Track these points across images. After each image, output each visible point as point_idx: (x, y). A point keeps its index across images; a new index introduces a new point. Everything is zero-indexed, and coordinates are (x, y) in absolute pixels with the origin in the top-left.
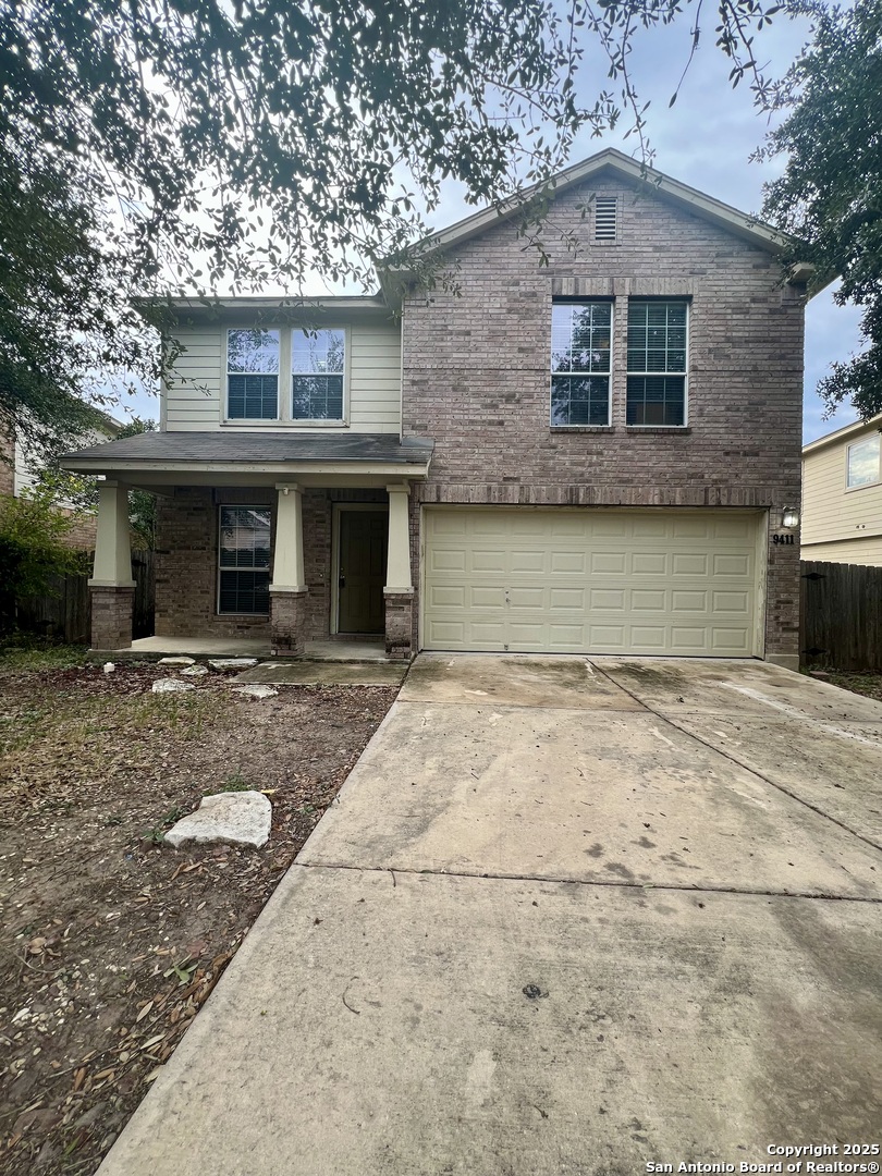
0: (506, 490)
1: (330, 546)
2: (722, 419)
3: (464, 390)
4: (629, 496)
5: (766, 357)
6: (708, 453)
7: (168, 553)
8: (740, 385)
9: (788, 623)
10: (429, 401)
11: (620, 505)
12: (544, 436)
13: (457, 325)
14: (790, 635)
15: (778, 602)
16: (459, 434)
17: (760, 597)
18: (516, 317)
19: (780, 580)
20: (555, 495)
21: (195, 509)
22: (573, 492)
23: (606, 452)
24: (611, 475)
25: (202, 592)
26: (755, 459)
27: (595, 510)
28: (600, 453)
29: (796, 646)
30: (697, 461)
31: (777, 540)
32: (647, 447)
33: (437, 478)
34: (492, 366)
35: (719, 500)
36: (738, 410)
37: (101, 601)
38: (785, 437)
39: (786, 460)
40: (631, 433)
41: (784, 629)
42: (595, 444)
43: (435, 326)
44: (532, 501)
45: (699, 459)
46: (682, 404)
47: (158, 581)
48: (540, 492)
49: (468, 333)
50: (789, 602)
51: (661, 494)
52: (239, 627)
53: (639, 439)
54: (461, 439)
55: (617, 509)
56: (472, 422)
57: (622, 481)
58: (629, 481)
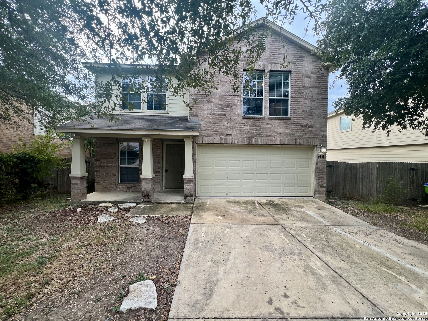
0: (227, 138)
1: (162, 157)
2: (301, 115)
3: (212, 103)
4: (269, 141)
5: (316, 93)
6: (296, 126)
7: (99, 160)
8: (307, 103)
9: (322, 185)
10: (199, 106)
11: (266, 144)
12: (240, 119)
14: (323, 189)
15: (319, 178)
16: (210, 118)
17: (313, 176)
19: (320, 170)
20: (244, 141)
21: (110, 144)
22: (250, 140)
23: (262, 126)
24: (264, 134)
25: (113, 175)
26: (312, 129)
27: (258, 146)
28: (260, 126)
29: (325, 193)
31: (319, 156)
32: (276, 124)
33: (202, 134)
34: (222, 94)
35: (300, 142)
36: (306, 111)
37: (74, 182)
38: (322, 121)
39: (322, 129)
40: (271, 119)
41: (321, 187)
42: (258, 123)
44: (236, 143)
45: (293, 128)
46: (287, 109)
47: (96, 171)
48: (239, 140)
50: (323, 178)
51: (281, 140)
52: (128, 188)
53: (273, 121)
54: (211, 120)
55: (265, 146)
56: (215, 114)
57: (267, 136)
58: (270, 136)
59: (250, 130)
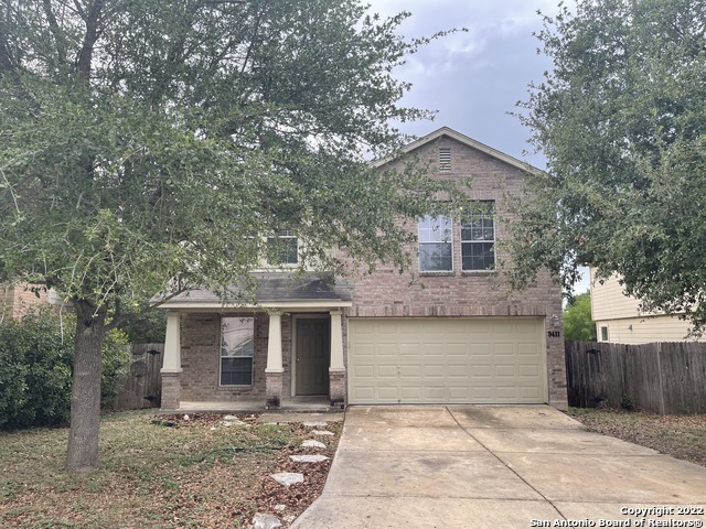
0: (396, 309)
1: (291, 341)
4: (465, 311)
9: (560, 382)
12: (415, 278)
14: (562, 389)
15: (554, 370)
17: (545, 368)
19: (554, 357)
20: (424, 311)
21: (206, 321)
22: (434, 309)
23: (451, 287)
24: (455, 299)
27: (446, 319)
28: (448, 287)
29: (566, 396)
31: (551, 334)
32: (474, 283)
33: (356, 303)
35: (516, 312)
39: (552, 289)
40: (464, 275)
41: (558, 386)
42: (445, 282)
44: (411, 315)
46: (493, 259)
48: (415, 310)
50: (560, 370)
51: (484, 309)
52: (234, 394)
53: (469, 279)
54: (369, 281)
55: (459, 318)
57: (461, 302)
58: (465, 302)
59: (433, 293)
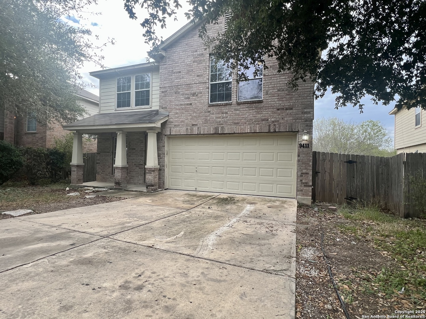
0: (193, 129)
1: (145, 151)
2: (276, 95)
3: (179, 93)
6: (270, 110)
8: (284, 80)
10: (168, 98)
11: (234, 133)
13: (177, 69)
14: (307, 188)
16: (177, 109)
18: (196, 64)
19: (303, 163)
20: (210, 130)
21: (107, 139)
22: (216, 129)
24: (231, 121)
25: (109, 167)
26: (291, 111)
27: (225, 135)
28: (226, 113)
30: (265, 114)
34: (187, 83)
35: (275, 129)
36: (283, 90)
37: (73, 169)
38: (305, 100)
41: (304, 186)
43: (169, 71)
45: (266, 113)
48: (205, 130)
49: (180, 72)
53: (242, 106)
56: (181, 105)
57: (235, 124)
58: (238, 123)
59: (216, 118)
